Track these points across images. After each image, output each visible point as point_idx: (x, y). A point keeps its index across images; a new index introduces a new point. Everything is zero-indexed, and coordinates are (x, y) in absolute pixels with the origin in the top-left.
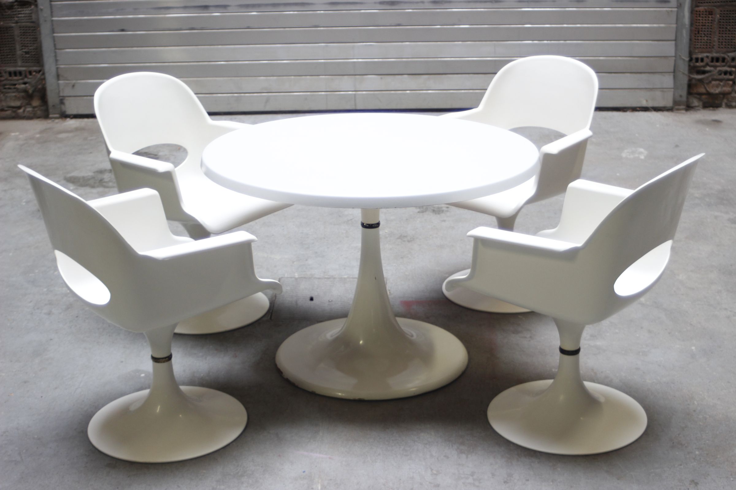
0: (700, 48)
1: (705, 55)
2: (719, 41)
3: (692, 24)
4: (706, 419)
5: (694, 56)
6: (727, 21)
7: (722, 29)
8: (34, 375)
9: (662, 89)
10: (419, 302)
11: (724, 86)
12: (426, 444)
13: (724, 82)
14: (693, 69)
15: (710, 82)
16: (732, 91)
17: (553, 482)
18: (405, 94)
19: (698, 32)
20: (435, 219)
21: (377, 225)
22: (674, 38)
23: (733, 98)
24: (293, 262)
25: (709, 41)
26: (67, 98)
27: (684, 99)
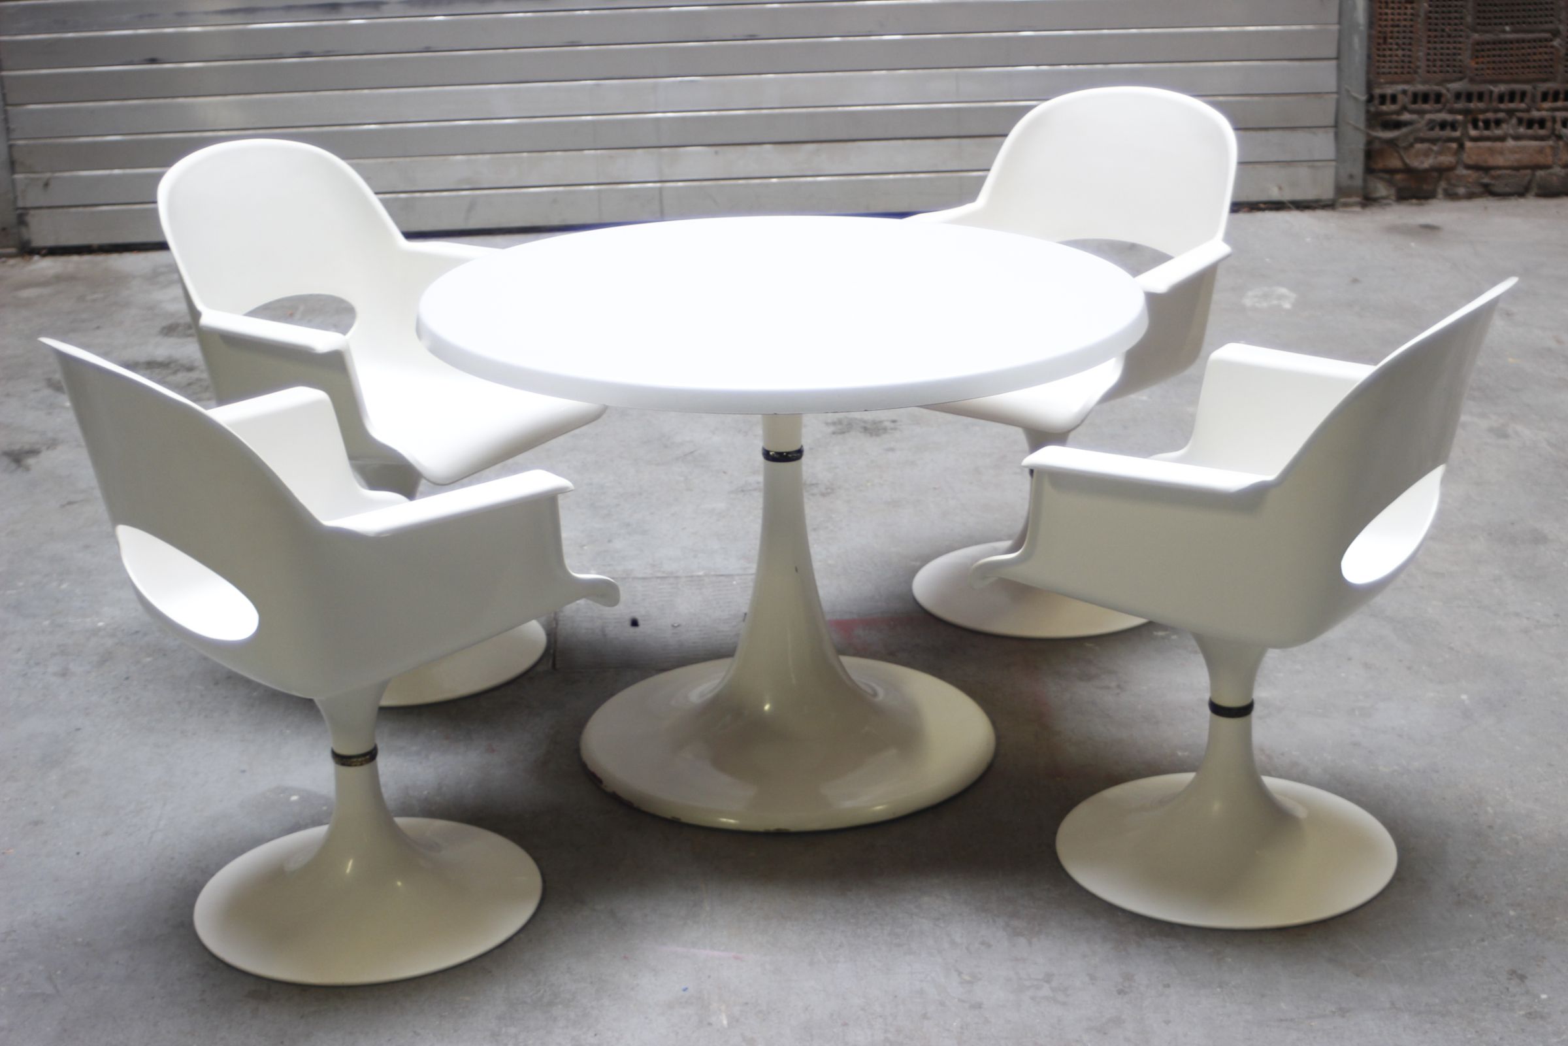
0: (1390, 73)
1: (1400, 87)
2: (1429, 57)
3: (1371, 24)
4: (1517, 843)
5: (1377, 91)
6: (1444, 15)
7: (1435, 33)
8: (53, 808)
9: (1311, 163)
10: (868, 622)
11: (1440, 153)
12: (938, 919)
13: (1440, 144)
14: (1376, 120)
15: (1411, 145)
16: (1457, 163)
17: (1220, 987)
18: (767, 185)
19: (1385, 39)
20: (872, 447)
21: (799, 454)
22: (1333, 54)
23: (1460, 177)
24: (582, 546)
25: (1406, 59)
26: (32, 212)
27: (1358, 182)
